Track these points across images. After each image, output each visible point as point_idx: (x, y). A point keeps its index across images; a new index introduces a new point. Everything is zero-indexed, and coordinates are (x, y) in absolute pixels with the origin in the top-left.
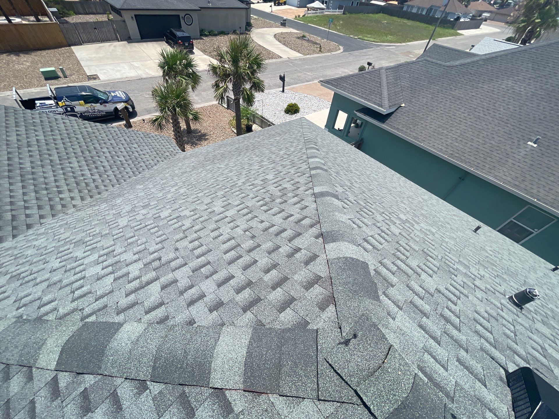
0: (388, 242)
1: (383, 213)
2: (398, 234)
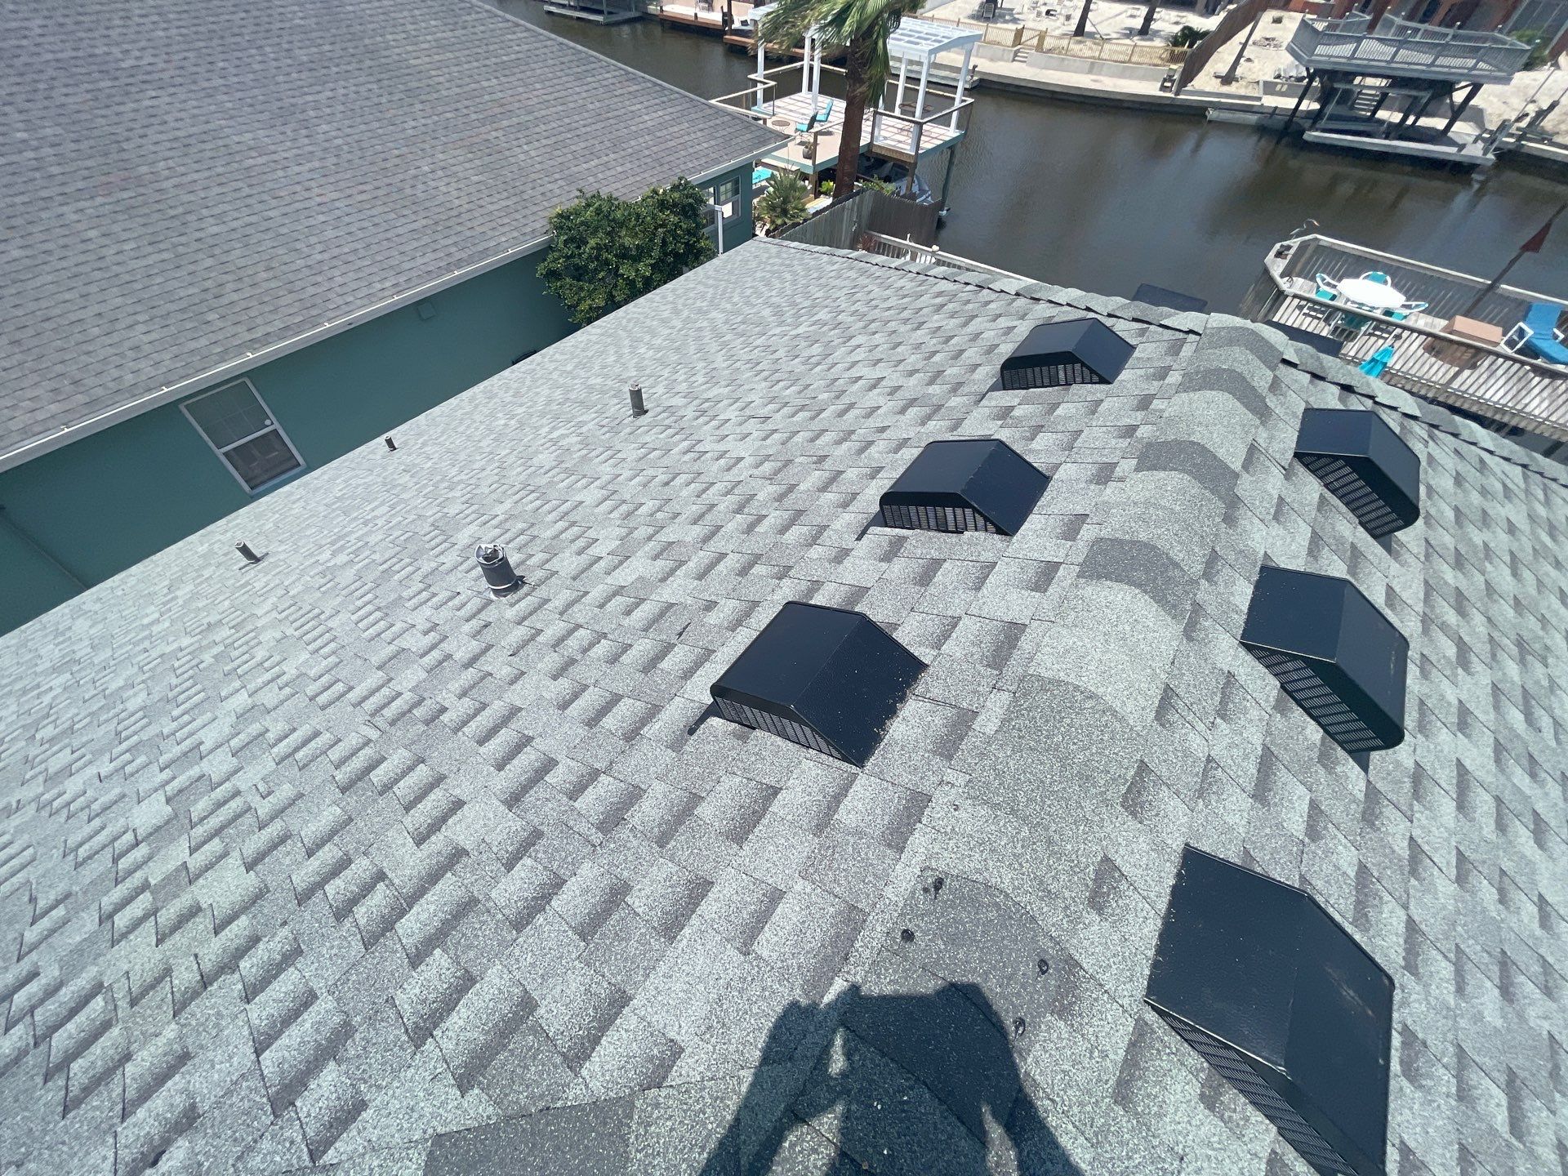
0: (298, 952)
1: (106, 918)
2: (251, 880)
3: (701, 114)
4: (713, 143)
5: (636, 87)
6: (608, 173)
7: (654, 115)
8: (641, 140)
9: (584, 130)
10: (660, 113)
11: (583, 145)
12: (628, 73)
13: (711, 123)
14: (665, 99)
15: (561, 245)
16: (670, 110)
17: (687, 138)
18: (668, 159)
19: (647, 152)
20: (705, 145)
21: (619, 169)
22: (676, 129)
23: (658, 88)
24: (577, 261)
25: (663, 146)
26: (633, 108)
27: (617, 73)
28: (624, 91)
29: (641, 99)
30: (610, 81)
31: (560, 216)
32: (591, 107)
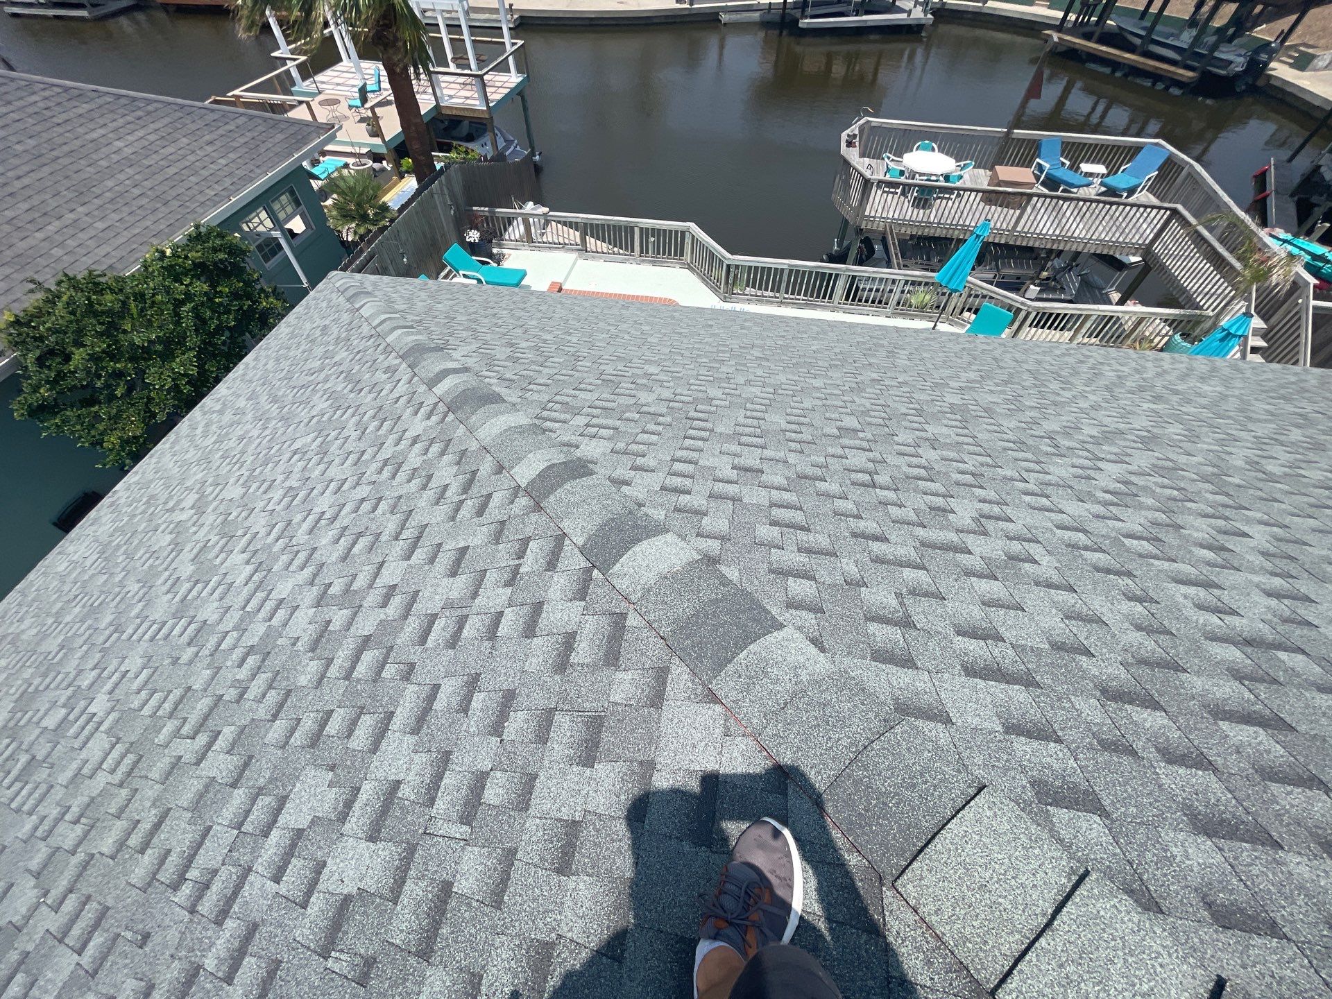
3: (200, 123)
4: (232, 156)
5: (87, 107)
6: (83, 236)
7: (130, 138)
8: (122, 177)
9: (18, 184)
10: (140, 133)
11: (25, 206)
12: (67, 89)
13: (221, 131)
14: (140, 113)
15: (32, 368)
16: (153, 126)
17: (192, 158)
18: (173, 193)
19: (136, 191)
20: (223, 161)
21: (100, 225)
22: (170, 150)
23: (123, 101)
24: (70, 382)
25: (160, 178)
26: (94, 135)
27: (47, 93)
28: (71, 115)
29: (101, 121)
30: (41, 105)
31: (17, 323)
32: (19, 148)
